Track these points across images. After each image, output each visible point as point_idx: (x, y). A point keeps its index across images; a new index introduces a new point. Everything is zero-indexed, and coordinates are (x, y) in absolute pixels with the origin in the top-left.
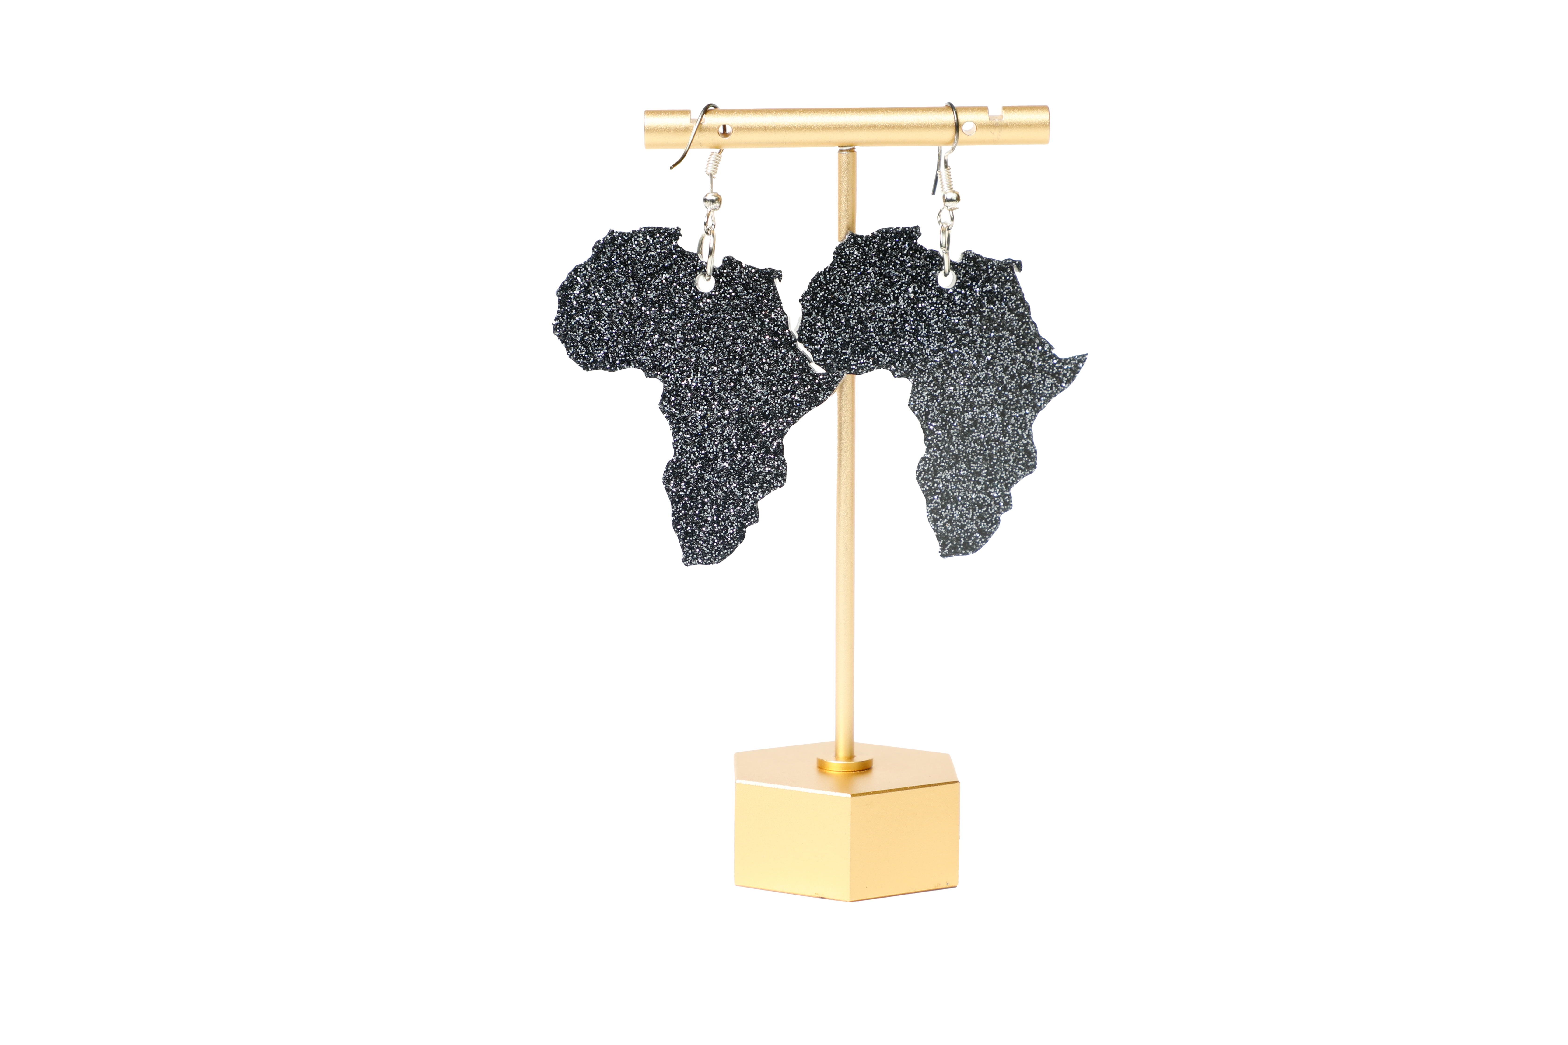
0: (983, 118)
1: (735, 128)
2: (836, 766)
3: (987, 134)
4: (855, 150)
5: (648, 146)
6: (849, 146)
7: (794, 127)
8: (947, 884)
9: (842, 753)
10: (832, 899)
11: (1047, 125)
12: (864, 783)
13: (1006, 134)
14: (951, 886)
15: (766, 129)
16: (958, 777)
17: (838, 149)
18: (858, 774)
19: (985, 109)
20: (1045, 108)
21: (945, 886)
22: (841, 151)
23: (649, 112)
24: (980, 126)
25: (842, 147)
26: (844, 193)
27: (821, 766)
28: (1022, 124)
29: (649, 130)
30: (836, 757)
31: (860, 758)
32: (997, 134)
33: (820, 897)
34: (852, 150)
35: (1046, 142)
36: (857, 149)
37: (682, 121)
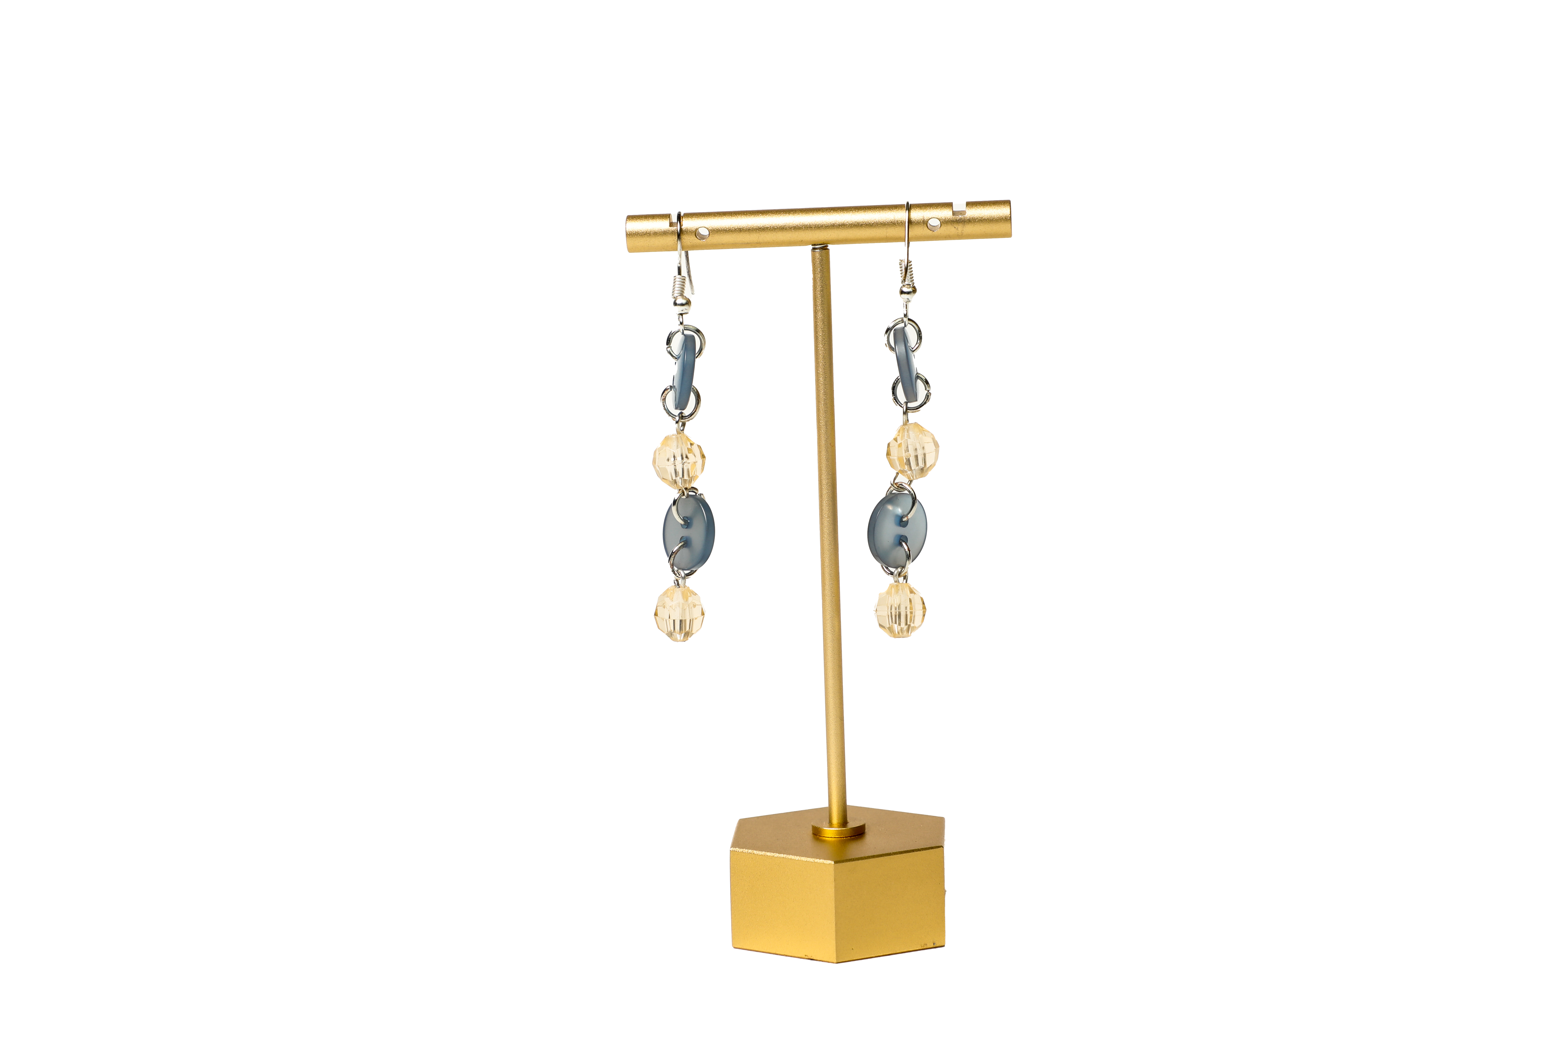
0: (947, 214)
1: (711, 230)
2: (831, 833)
3: (951, 229)
4: (828, 247)
5: (631, 250)
6: (821, 244)
7: (767, 228)
8: (934, 944)
9: (835, 820)
10: (820, 961)
11: (1008, 219)
12: (857, 848)
13: (969, 229)
14: (937, 946)
15: (740, 230)
16: (945, 843)
17: (811, 247)
18: (853, 839)
19: (949, 205)
20: (1007, 203)
21: (932, 946)
22: (814, 249)
23: (630, 218)
24: (944, 222)
25: (815, 245)
26: (819, 289)
27: (817, 833)
28: (984, 219)
29: (630, 235)
30: (830, 824)
31: (852, 824)
32: (960, 228)
33: (809, 959)
34: (824, 248)
35: (1008, 235)
36: (830, 247)
37: (664, 225)
